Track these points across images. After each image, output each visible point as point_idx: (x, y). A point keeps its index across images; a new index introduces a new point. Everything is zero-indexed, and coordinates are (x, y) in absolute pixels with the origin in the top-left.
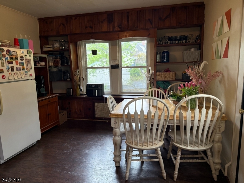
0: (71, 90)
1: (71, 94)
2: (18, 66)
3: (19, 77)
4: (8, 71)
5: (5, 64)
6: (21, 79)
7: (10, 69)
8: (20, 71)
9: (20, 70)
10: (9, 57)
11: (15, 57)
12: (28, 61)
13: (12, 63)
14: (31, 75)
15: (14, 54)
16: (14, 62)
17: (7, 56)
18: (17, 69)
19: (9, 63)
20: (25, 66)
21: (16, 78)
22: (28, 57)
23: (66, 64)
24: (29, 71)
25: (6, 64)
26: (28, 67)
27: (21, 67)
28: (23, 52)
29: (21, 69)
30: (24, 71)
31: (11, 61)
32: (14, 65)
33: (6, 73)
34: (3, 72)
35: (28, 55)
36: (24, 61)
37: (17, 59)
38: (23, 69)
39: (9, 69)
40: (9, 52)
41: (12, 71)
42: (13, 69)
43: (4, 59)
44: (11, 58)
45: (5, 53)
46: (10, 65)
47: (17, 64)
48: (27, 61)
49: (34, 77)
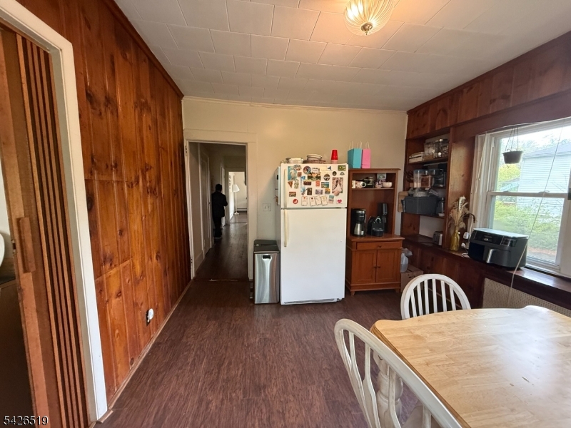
0: (441, 235)
1: (440, 244)
2: (319, 188)
3: (319, 202)
4: (303, 194)
5: (299, 186)
6: (321, 206)
7: (306, 192)
8: (321, 196)
9: (322, 193)
10: (306, 176)
11: (316, 175)
12: (338, 182)
13: (310, 184)
14: (340, 201)
15: (315, 172)
16: (314, 183)
17: (303, 175)
18: (317, 192)
19: (306, 183)
20: (330, 188)
21: (313, 203)
22: (338, 176)
23: (441, 186)
24: (338, 195)
25: (301, 185)
26: (335, 190)
27: (324, 190)
28: (330, 168)
29: (324, 192)
30: (328, 196)
31: (310, 180)
32: (313, 186)
33: (299, 197)
34: (295, 195)
35: (339, 173)
36: (330, 182)
37: (318, 178)
38: (327, 192)
39: (304, 191)
40: (307, 170)
41: (308, 194)
42: (310, 192)
43: (299, 179)
44: (309, 177)
45: (302, 171)
46: (307, 187)
47: (318, 185)
48: (335, 181)
49: (345, 203)
